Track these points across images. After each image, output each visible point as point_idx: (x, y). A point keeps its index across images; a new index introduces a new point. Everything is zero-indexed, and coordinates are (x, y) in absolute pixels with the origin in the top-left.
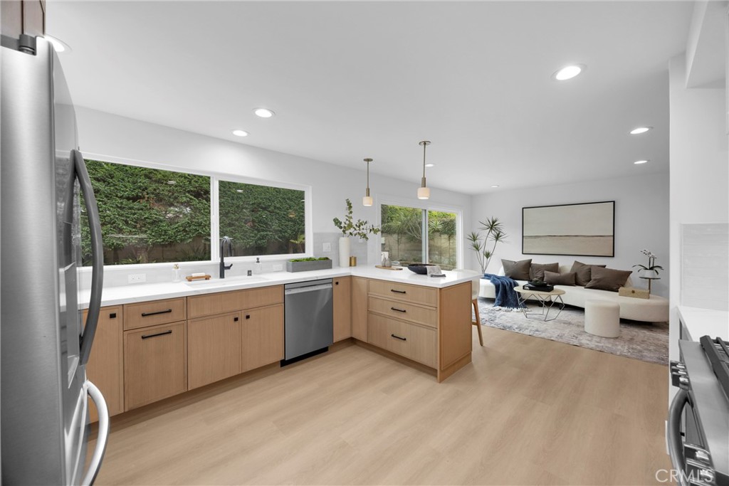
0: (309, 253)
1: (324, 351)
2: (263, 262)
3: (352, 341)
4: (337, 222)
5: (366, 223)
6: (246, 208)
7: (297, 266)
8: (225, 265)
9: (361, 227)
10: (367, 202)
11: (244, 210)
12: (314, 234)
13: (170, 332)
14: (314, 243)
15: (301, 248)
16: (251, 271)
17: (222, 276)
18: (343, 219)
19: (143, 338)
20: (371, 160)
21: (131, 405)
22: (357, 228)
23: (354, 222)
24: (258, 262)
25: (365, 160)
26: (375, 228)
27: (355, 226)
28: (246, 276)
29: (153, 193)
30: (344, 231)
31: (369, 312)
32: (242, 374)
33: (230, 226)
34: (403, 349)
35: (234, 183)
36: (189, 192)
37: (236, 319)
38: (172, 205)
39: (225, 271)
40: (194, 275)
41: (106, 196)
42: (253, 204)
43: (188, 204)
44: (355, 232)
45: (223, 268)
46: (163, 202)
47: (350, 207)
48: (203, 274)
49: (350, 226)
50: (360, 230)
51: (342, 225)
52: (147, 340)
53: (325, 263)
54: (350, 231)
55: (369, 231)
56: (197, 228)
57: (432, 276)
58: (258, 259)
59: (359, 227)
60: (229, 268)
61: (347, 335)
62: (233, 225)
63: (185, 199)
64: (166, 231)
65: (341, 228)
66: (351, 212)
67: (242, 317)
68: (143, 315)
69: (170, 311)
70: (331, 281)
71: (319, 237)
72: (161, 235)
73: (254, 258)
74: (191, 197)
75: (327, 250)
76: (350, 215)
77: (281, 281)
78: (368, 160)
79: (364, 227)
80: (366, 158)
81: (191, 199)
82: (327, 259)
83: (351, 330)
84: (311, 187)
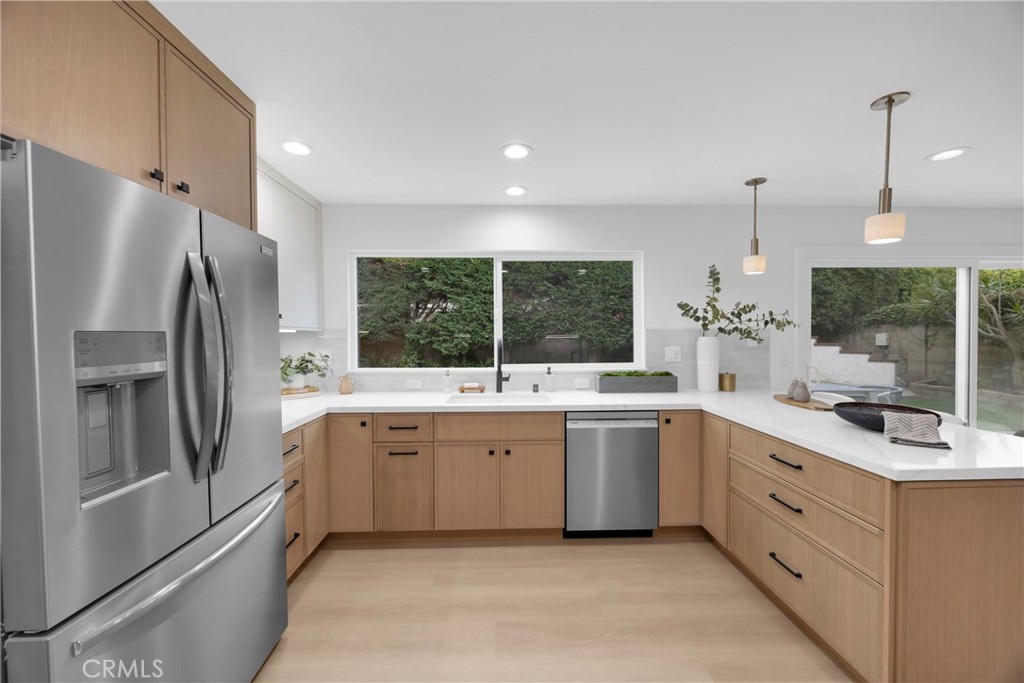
0: (639, 363)
1: (644, 534)
2: (557, 373)
3: (701, 534)
4: (685, 308)
5: (754, 307)
6: (614, 294)
7: (608, 384)
8: (503, 376)
9: (744, 317)
10: (753, 266)
11: (612, 297)
12: (648, 331)
13: (416, 453)
14: (648, 347)
15: (626, 354)
16: (537, 386)
17: (499, 389)
18: (699, 303)
19: (391, 454)
20: (763, 181)
21: (381, 526)
22: (736, 320)
23: (726, 306)
24: (549, 373)
25: (748, 183)
26: (778, 318)
27: (729, 316)
28: (531, 393)
29: (512, 285)
30: (705, 326)
31: (730, 490)
32: (500, 530)
33: (594, 319)
34: (796, 595)
35: (599, 262)
36: (547, 279)
37: (492, 453)
38: (529, 296)
39: (503, 383)
40: (467, 385)
41: (474, 292)
42: (623, 287)
43: (545, 294)
44: (732, 327)
45: (501, 379)
46: (522, 294)
47: (717, 280)
48: (476, 385)
49: (717, 314)
50: (741, 322)
51: (700, 314)
52: (393, 457)
53: (664, 381)
54: (717, 325)
55: (762, 324)
56: (555, 322)
57: (894, 441)
58: (549, 369)
59: (739, 316)
60: (507, 379)
61: (691, 520)
62: (598, 317)
63: (542, 288)
64: (524, 327)
65: (697, 319)
66: (718, 290)
67: (500, 451)
68: (391, 428)
69: (416, 428)
70: (655, 415)
71: (656, 337)
72: (519, 331)
73: (542, 367)
74: (550, 285)
75: (670, 358)
76: (716, 295)
77: (563, 406)
78: (756, 182)
79: (752, 315)
80: (750, 178)
81: (549, 287)
82: (668, 374)
83: (701, 512)
84: (642, 252)
